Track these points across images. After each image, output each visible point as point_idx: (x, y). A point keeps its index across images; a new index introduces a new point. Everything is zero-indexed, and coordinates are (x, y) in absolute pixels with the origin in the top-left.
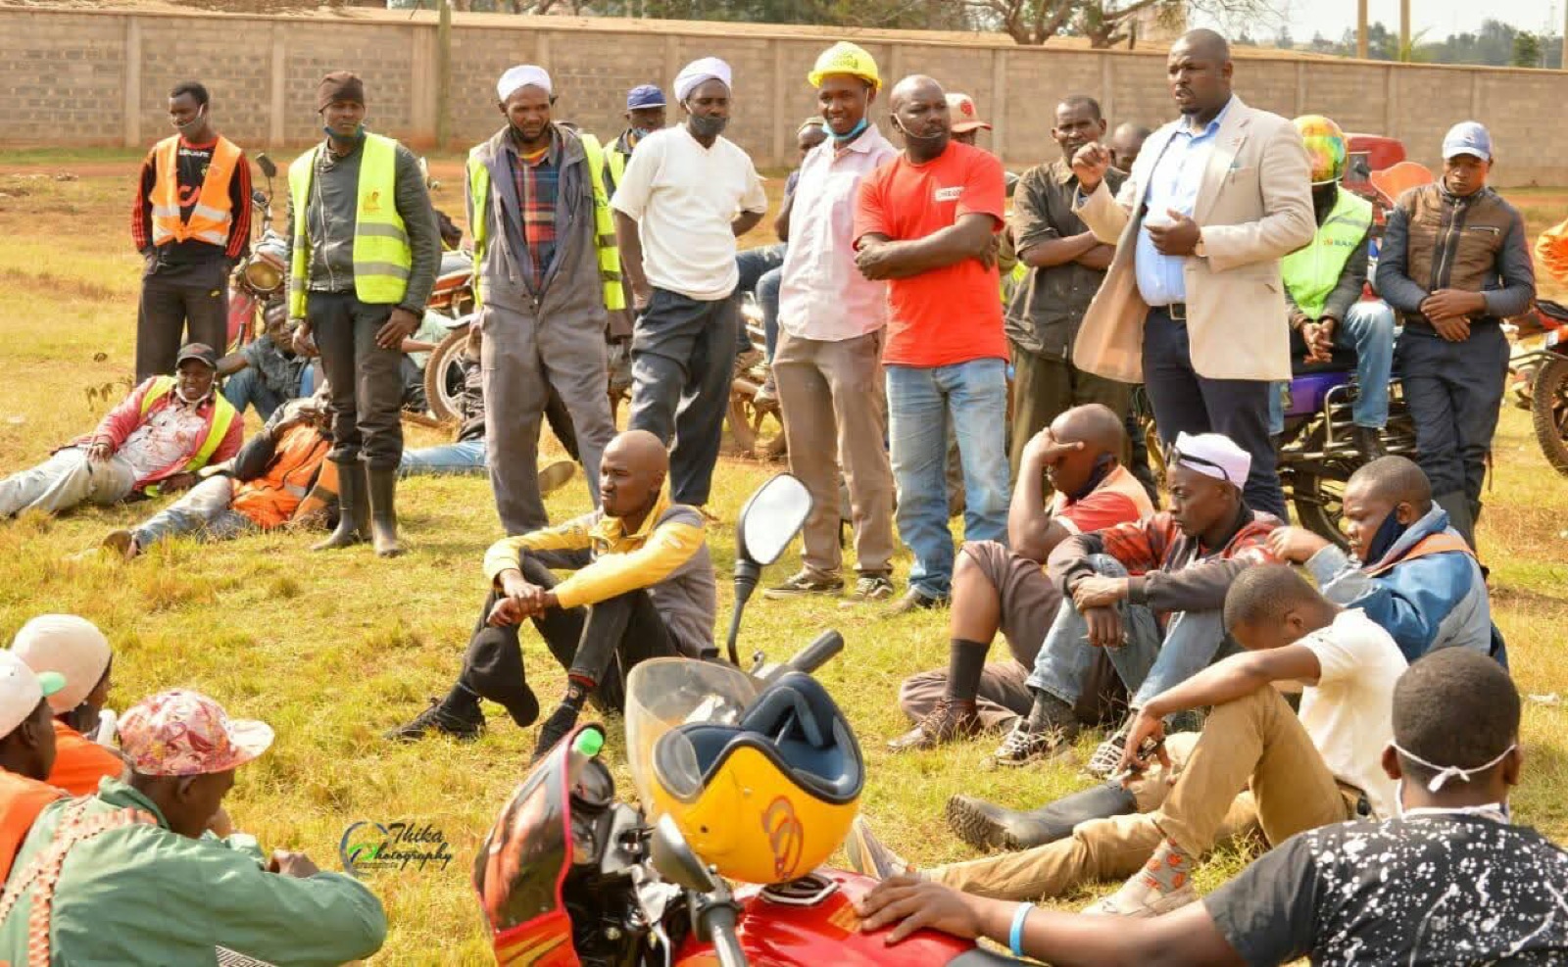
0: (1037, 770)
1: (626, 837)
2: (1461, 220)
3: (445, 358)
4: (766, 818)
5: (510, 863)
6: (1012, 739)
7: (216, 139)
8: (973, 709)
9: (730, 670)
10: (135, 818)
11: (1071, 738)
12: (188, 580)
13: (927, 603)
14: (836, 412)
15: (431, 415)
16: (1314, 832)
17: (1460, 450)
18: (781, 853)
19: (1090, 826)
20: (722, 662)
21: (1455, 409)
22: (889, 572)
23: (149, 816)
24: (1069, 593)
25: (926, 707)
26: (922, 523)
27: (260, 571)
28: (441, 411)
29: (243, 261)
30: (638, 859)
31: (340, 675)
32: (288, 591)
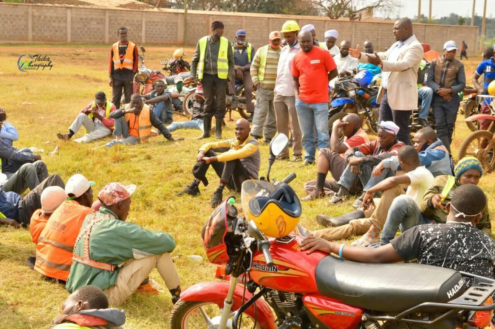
0: (339, 206)
1: (241, 225)
2: (448, 66)
3: (188, 99)
4: (277, 221)
5: (211, 232)
6: (333, 199)
7: (128, 42)
8: (323, 190)
9: (268, 183)
10: (109, 217)
11: (348, 198)
12: (123, 155)
13: (311, 163)
14: (289, 114)
15: (184, 113)
16: (420, 226)
17: (447, 125)
18: (281, 230)
19: (354, 221)
20: (266, 181)
21: (445, 115)
22: (301, 155)
23: (113, 216)
24: (348, 162)
25: (311, 190)
26: (308, 143)
27: (142, 153)
28: (187, 112)
29: (137, 74)
30: (243, 231)
31: (163, 180)
32: (149, 158)
